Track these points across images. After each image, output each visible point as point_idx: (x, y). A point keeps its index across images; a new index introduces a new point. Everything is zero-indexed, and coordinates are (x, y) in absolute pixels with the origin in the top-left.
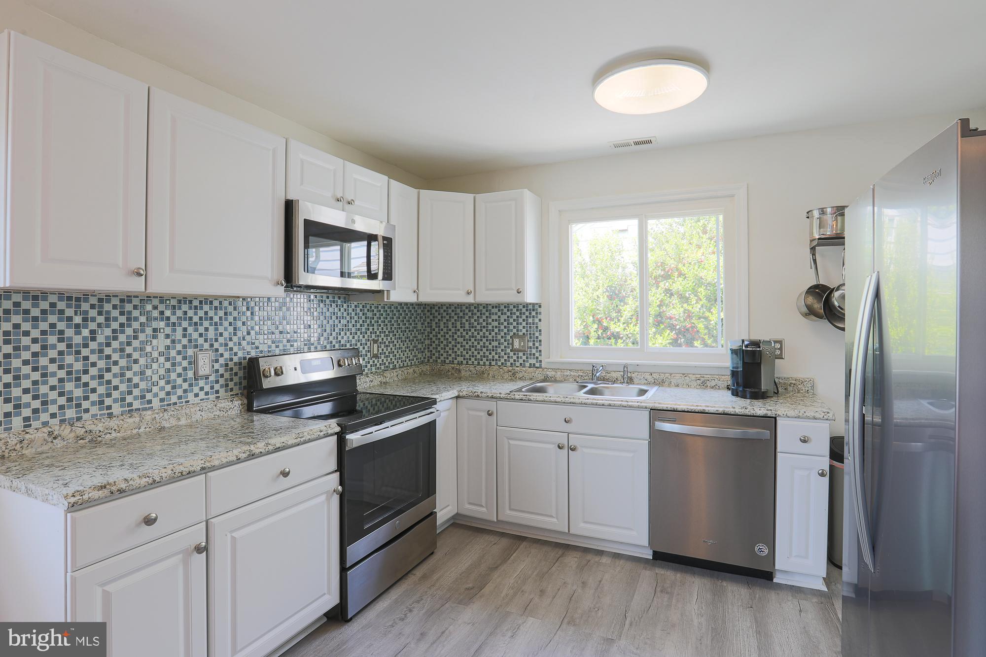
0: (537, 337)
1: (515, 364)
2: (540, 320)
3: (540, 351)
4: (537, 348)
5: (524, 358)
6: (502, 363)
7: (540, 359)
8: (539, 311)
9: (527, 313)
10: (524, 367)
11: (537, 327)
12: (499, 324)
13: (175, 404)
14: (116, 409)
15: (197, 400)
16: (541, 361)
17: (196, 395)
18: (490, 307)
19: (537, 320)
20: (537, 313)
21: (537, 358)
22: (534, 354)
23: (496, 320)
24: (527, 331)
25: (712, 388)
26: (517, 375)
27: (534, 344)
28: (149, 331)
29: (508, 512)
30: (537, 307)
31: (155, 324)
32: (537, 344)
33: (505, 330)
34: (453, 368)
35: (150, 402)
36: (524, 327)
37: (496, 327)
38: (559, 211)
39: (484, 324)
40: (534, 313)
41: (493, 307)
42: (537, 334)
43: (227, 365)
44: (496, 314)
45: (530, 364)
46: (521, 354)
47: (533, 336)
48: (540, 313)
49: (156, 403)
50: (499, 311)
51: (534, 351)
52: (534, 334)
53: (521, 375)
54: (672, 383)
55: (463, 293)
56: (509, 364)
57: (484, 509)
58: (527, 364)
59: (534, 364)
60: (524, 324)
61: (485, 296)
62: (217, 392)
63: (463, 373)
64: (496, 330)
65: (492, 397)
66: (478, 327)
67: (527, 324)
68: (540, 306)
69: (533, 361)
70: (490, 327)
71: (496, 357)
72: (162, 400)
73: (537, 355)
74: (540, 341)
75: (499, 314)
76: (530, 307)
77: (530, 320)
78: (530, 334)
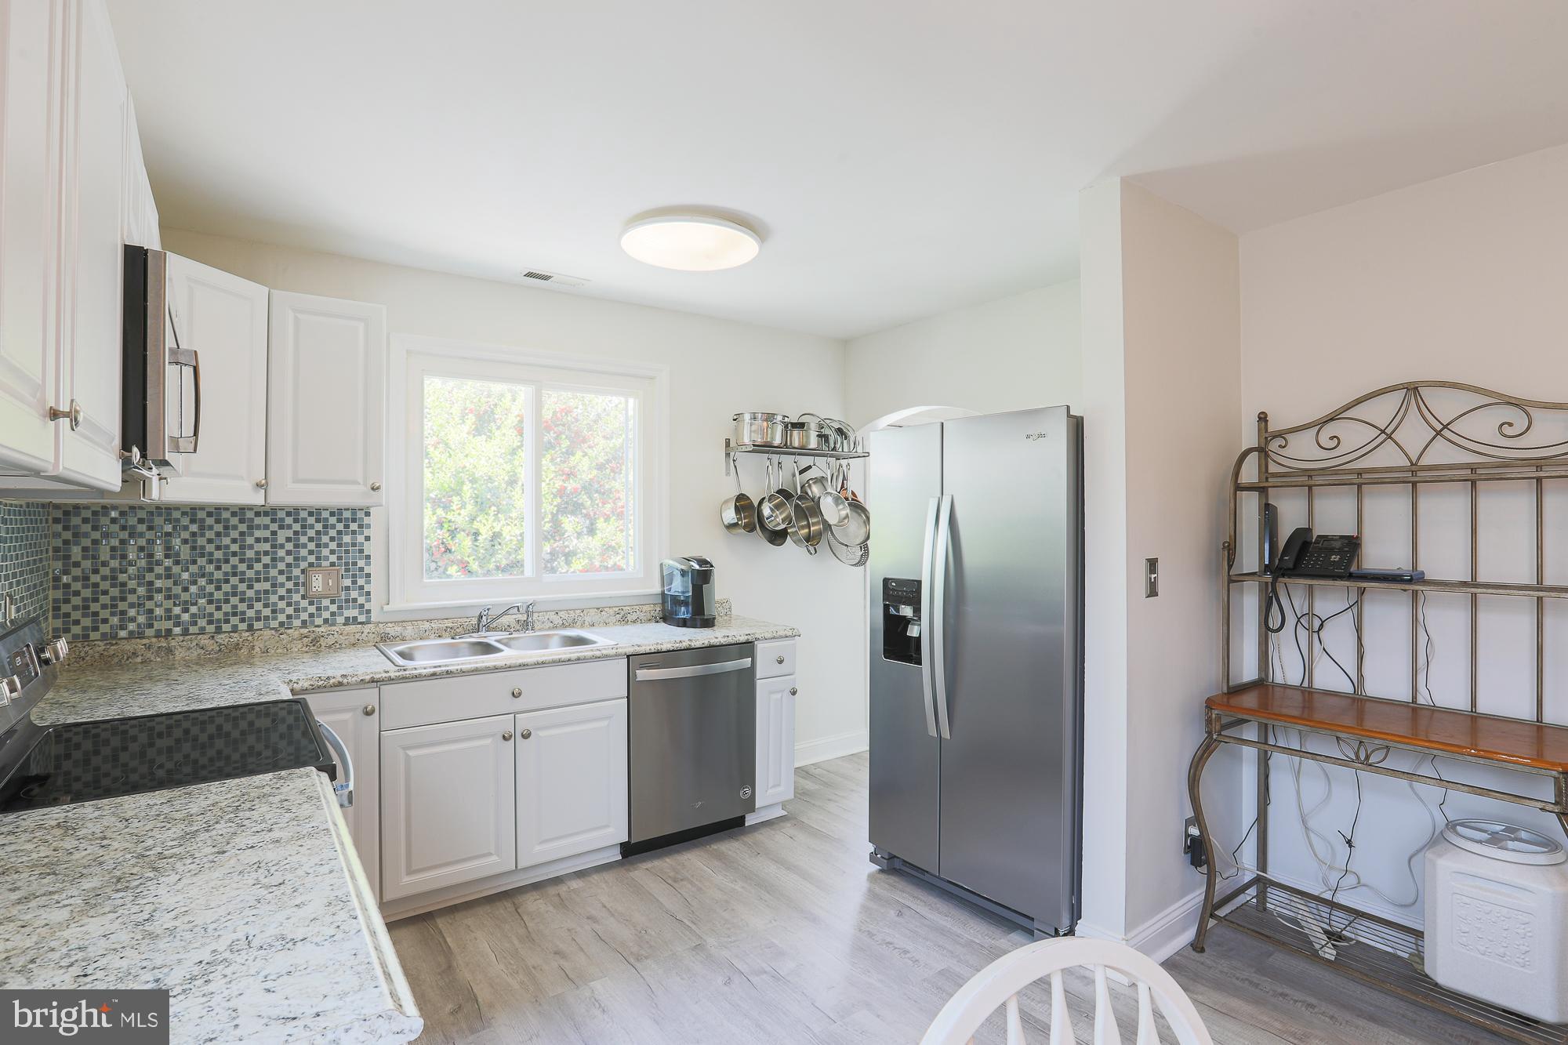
0: (361, 569)
1: (312, 622)
2: (368, 539)
3: (368, 593)
4: (361, 588)
5: (334, 608)
6: (282, 624)
7: (367, 607)
8: (366, 520)
9: (340, 526)
10: (334, 624)
11: (361, 551)
12: (273, 546)
16: (368, 612)
18: (250, 515)
19: (360, 539)
20: (361, 526)
21: (362, 606)
22: (355, 600)
23: (266, 540)
24: (340, 558)
25: (634, 622)
26: (323, 642)
27: (354, 582)
30: (360, 514)
32: (361, 582)
33: (290, 559)
34: (149, 647)
36: (332, 552)
37: (266, 553)
38: (407, 351)
39: (235, 548)
40: (354, 526)
41: (258, 514)
42: (361, 563)
44: (266, 527)
45: (347, 619)
46: (326, 602)
47: (354, 567)
48: (368, 526)
50: (273, 521)
51: (354, 594)
52: (355, 564)
53: (331, 640)
56: (297, 623)
58: (340, 620)
59: (355, 618)
60: (333, 545)
63: (180, 654)
64: (266, 560)
65: (373, 681)
66: (218, 555)
67: (339, 545)
68: (368, 514)
69: (351, 613)
70: (250, 554)
71: (267, 612)
73: (361, 600)
74: (368, 575)
75: (274, 527)
76: (347, 515)
77: (347, 539)
78: (347, 564)
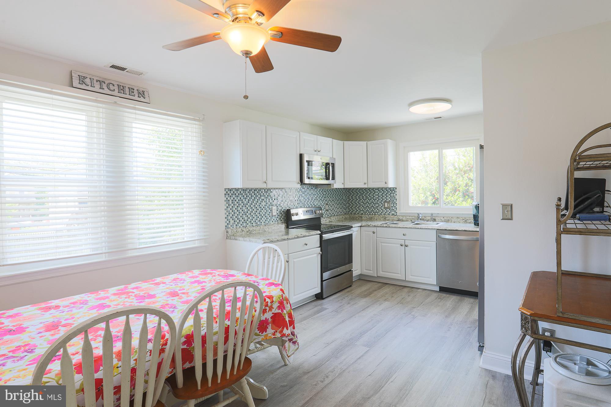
0: (395, 202)
1: (386, 214)
2: (396, 195)
3: (396, 208)
4: (395, 207)
5: (390, 211)
6: (380, 214)
7: (396, 211)
8: (396, 190)
9: (391, 192)
10: (390, 215)
11: (395, 198)
12: (379, 196)
13: (267, 224)
14: (254, 224)
15: (273, 223)
16: (397, 213)
17: (273, 222)
18: (375, 189)
19: (395, 195)
20: (395, 192)
21: (395, 211)
22: (394, 210)
23: (377, 195)
24: (391, 199)
25: (469, 223)
26: (386, 219)
27: (394, 205)
28: (261, 200)
29: (381, 272)
30: (395, 189)
31: (262, 198)
32: (395, 205)
33: (381, 199)
34: (359, 216)
35: (261, 223)
36: (389, 198)
37: (377, 198)
38: (404, 147)
39: (372, 197)
40: (393, 192)
41: (376, 189)
42: (395, 201)
43: (280, 212)
44: (377, 192)
45: (392, 214)
46: (388, 210)
47: (393, 201)
48: (396, 192)
49: (263, 223)
50: (378, 191)
51: (394, 208)
52: (394, 201)
53: (388, 219)
54: (453, 221)
55: (363, 184)
56: (383, 214)
57: (372, 272)
58: (391, 214)
59: (394, 214)
60: (389, 196)
61: (371, 185)
62: (278, 221)
63: (363, 218)
64: (377, 199)
65: (375, 226)
66: (370, 198)
67: (390, 196)
68: (396, 189)
69: (393, 213)
70: (375, 198)
71: (378, 211)
72: (264, 222)
73: (395, 210)
74: (396, 204)
75: (379, 192)
76: (392, 189)
77: (392, 195)
78: (392, 201)
